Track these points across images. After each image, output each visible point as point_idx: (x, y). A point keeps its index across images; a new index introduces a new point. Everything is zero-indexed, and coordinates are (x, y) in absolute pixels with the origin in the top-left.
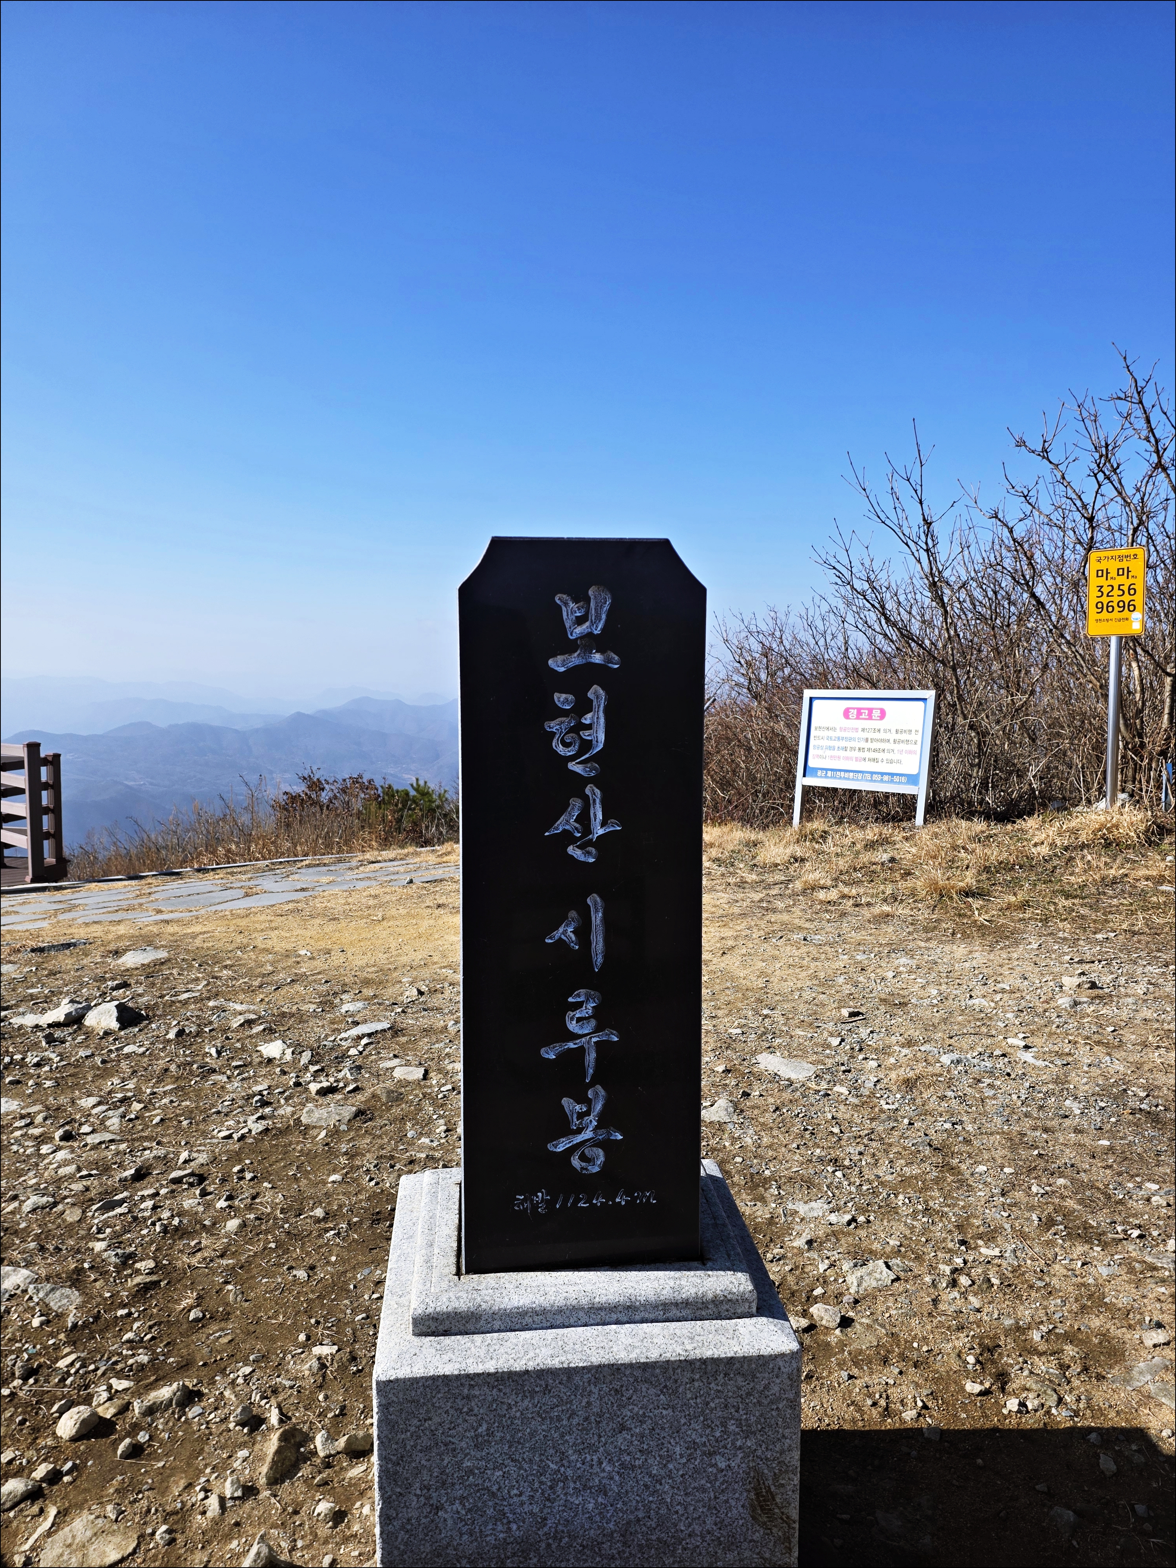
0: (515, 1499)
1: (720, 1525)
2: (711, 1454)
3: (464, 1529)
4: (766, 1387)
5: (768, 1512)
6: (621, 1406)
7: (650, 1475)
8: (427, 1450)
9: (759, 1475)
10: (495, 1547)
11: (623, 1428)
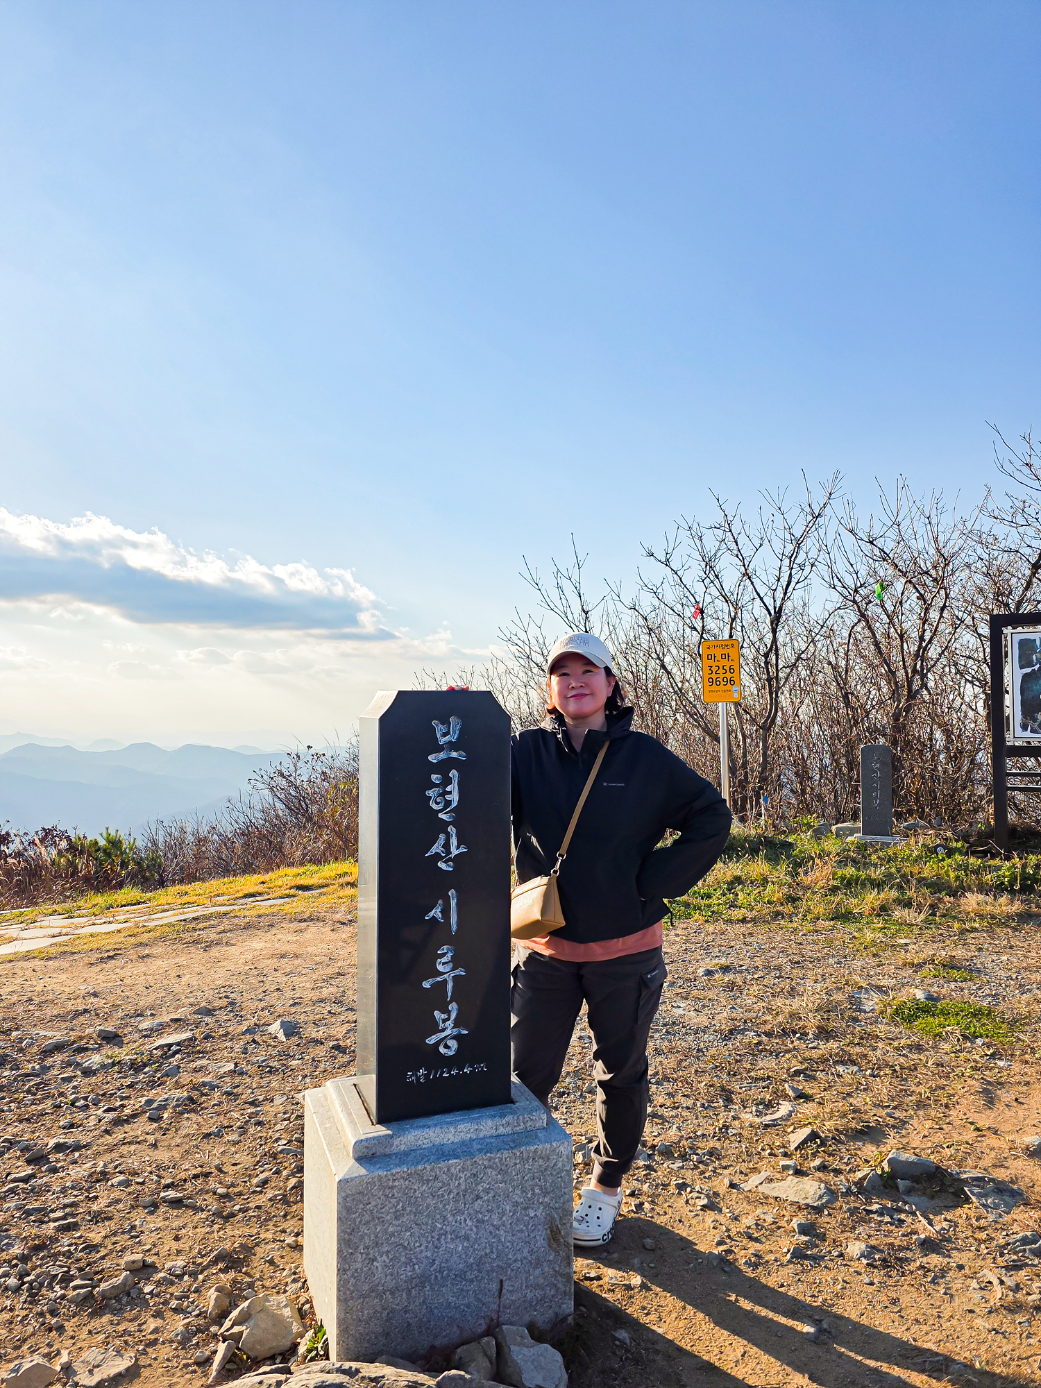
0: (418, 1249)
1: (531, 1252)
2: (526, 1209)
3: (388, 1272)
4: (555, 1164)
5: (556, 1240)
6: (476, 1185)
7: (493, 1225)
8: (367, 1223)
9: (553, 1218)
10: (405, 1282)
11: (478, 1197)
